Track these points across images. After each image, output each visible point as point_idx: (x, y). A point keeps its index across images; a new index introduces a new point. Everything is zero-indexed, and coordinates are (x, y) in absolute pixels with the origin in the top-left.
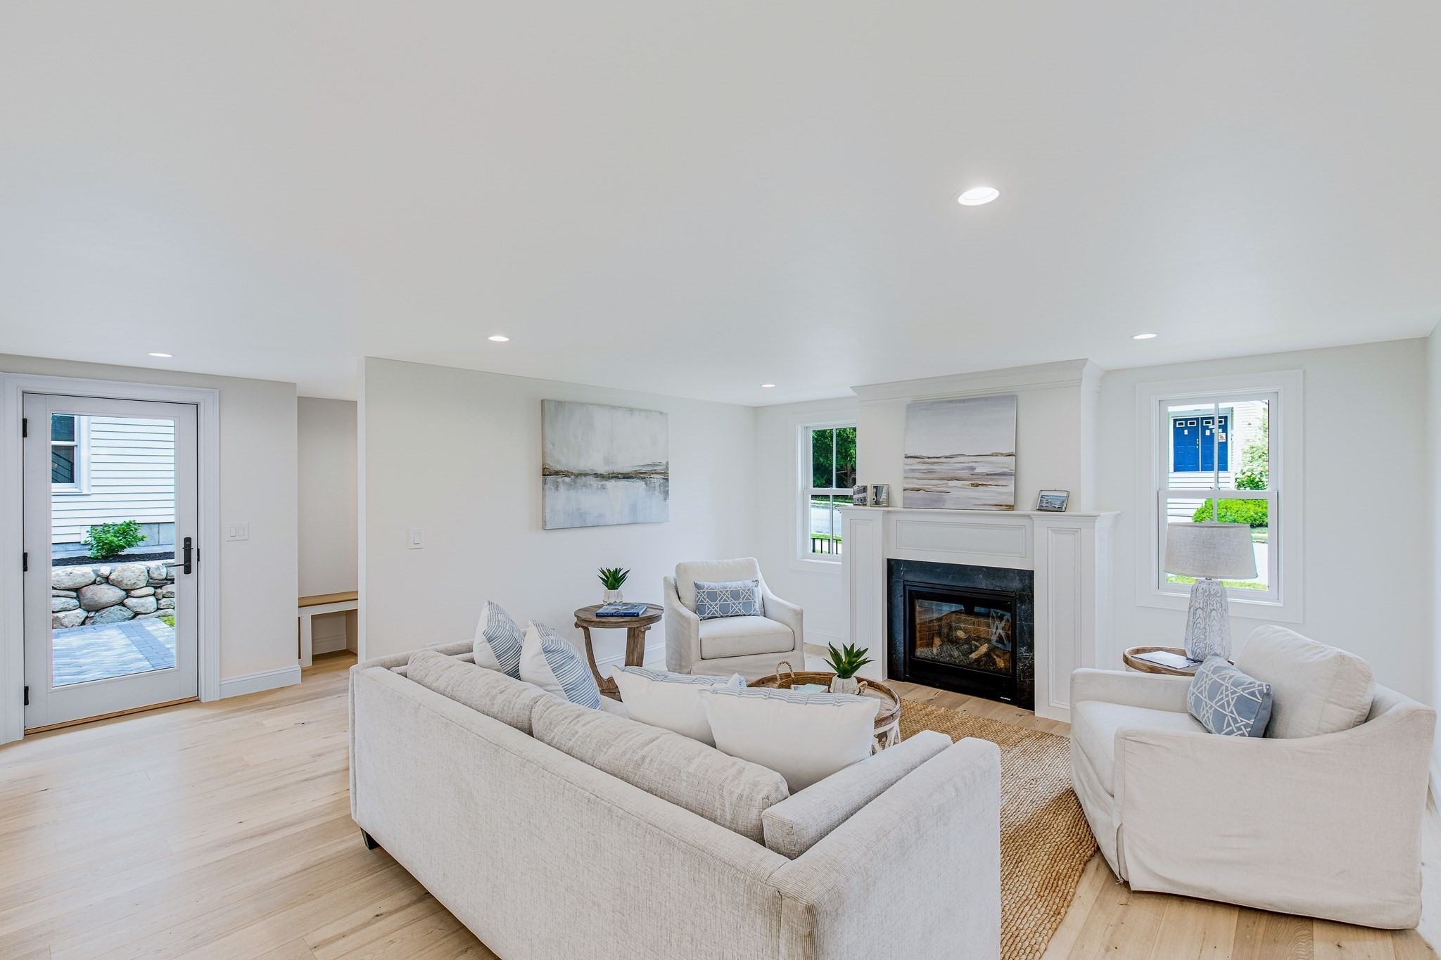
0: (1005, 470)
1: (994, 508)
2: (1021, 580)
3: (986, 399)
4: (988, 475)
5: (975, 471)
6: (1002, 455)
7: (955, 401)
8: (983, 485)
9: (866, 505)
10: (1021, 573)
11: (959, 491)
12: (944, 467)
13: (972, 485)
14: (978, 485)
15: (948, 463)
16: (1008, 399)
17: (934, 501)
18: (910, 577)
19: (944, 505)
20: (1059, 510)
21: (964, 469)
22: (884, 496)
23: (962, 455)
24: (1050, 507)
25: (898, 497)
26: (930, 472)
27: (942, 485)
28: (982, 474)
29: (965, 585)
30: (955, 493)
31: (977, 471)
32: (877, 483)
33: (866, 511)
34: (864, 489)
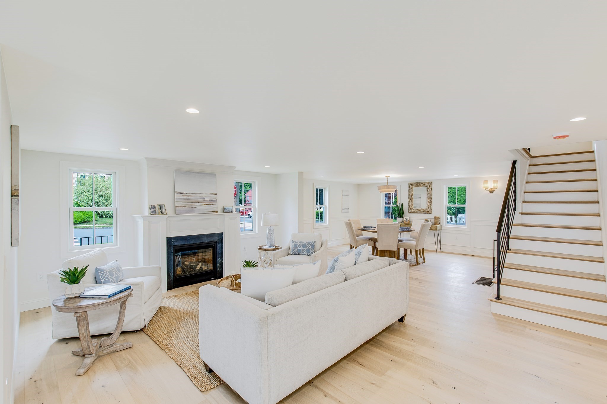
0: (215, 199)
1: (212, 212)
2: (218, 236)
3: (207, 174)
4: (209, 201)
5: (205, 199)
6: (213, 194)
7: (196, 173)
8: (208, 204)
9: (155, 214)
10: (219, 234)
11: (200, 207)
12: (193, 197)
13: (204, 204)
14: (206, 205)
15: (195, 196)
16: (213, 175)
17: (190, 211)
18: (176, 244)
19: (194, 212)
20: (230, 212)
21: (201, 199)
23: (200, 193)
24: (228, 211)
26: (188, 199)
27: (193, 205)
30: (198, 208)
33: (158, 217)
34: (154, 207)
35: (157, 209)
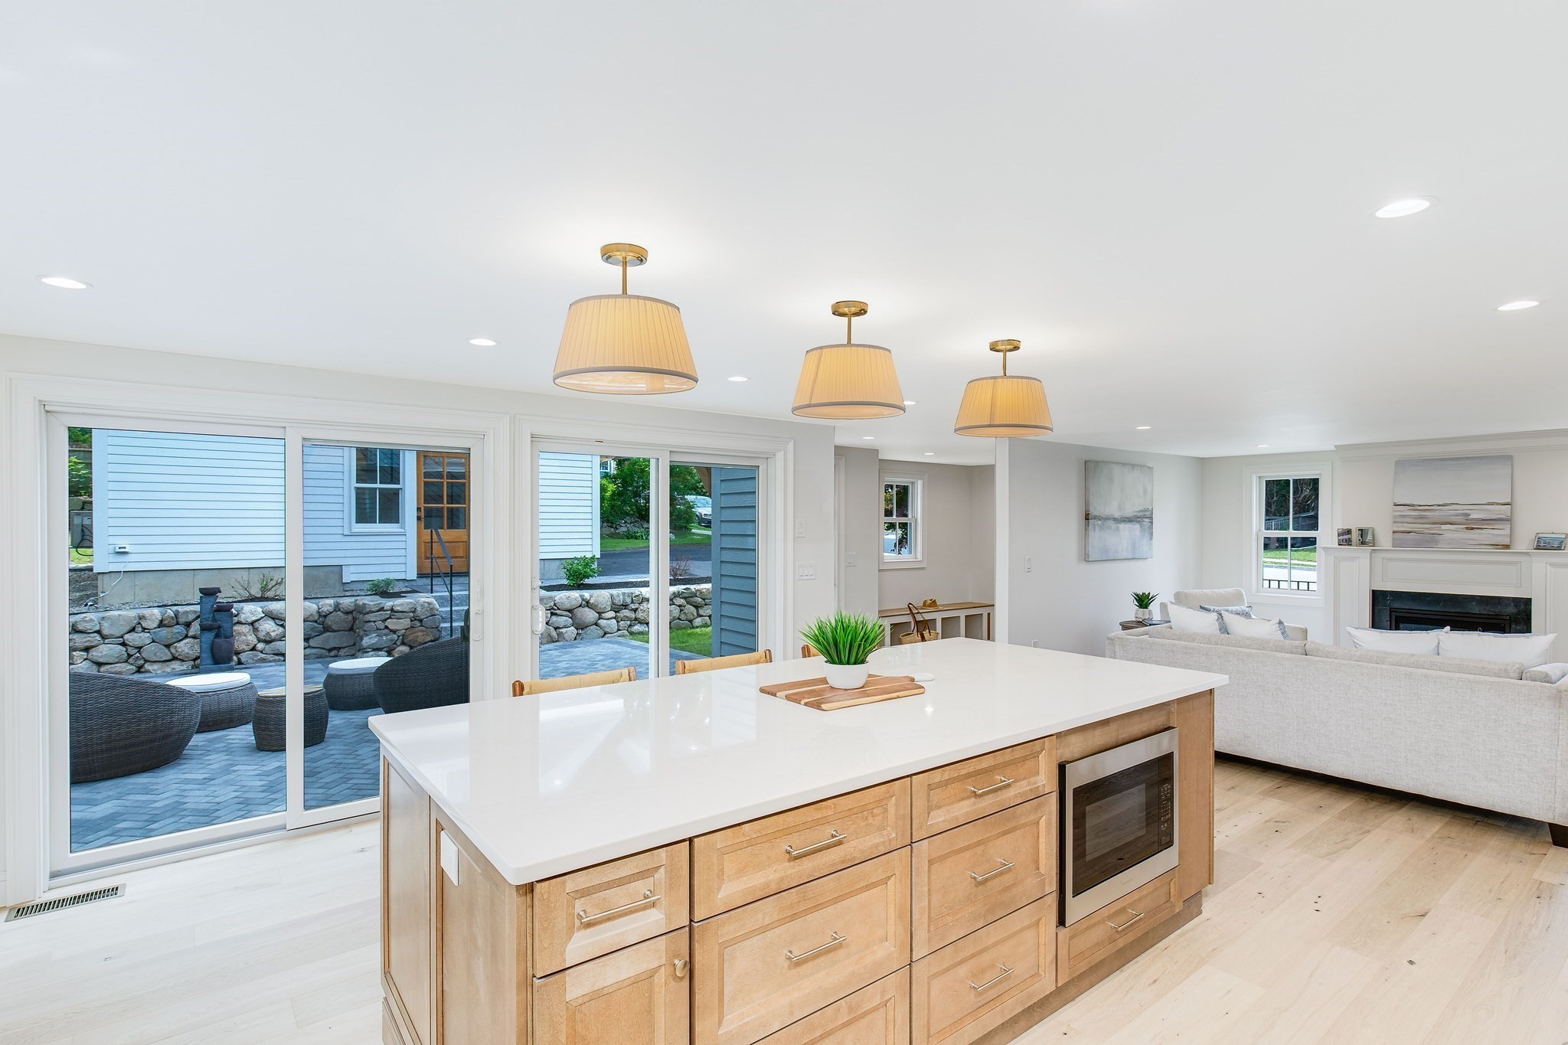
0: (1501, 516)
1: (1490, 547)
2: (1516, 606)
3: (1481, 458)
4: (1483, 520)
6: (1498, 504)
7: (1447, 460)
8: (1478, 528)
9: (1351, 545)
10: (1516, 601)
12: (1437, 513)
13: (1467, 528)
14: (1473, 529)
15: (1441, 510)
16: (1507, 459)
17: (1427, 541)
18: (1396, 605)
19: (1437, 545)
20: (1559, 548)
21: (1457, 515)
22: (1369, 538)
23: (1457, 504)
24: (1548, 546)
25: (1385, 540)
26: (1421, 517)
27: (1435, 529)
28: (1478, 519)
29: (1458, 610)
30: (1448, 535)
31: (1471, 517)
32: (1362, 526)
33: (1354, 551)
34: (1349, 532)
35: (1355, 536)
